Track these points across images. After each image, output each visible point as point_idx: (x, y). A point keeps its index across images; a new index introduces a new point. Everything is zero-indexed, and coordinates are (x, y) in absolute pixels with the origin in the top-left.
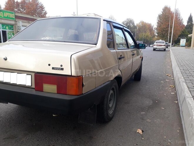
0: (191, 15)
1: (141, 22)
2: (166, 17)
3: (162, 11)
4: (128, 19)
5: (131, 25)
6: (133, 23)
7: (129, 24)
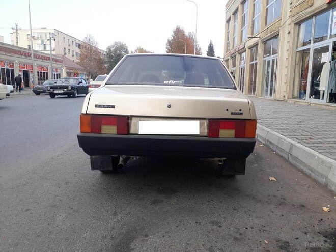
0: (211, 43)
1: (138, 49)
2: (180, 44)
3: (173, 33)
4: (117, 43)
5: (123, 53)
6: (127, 50)
7: (120, 51)
